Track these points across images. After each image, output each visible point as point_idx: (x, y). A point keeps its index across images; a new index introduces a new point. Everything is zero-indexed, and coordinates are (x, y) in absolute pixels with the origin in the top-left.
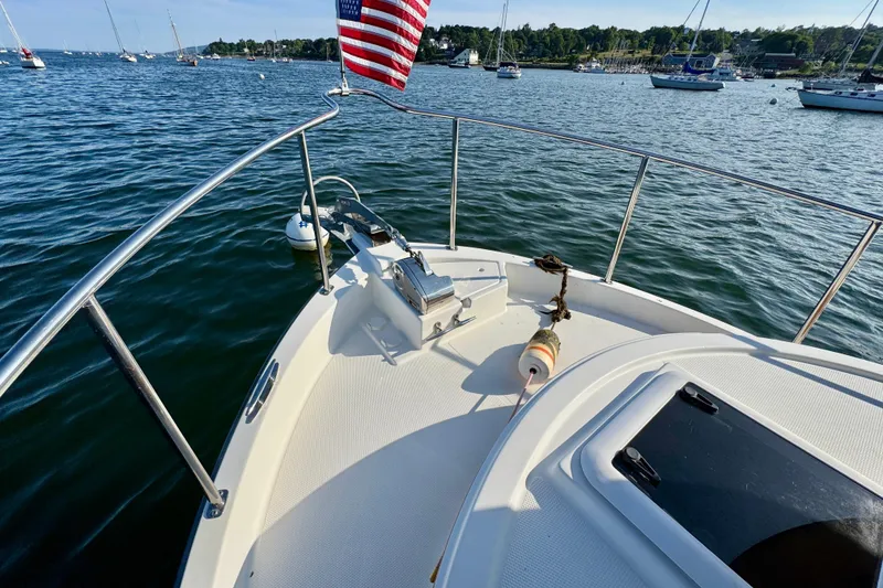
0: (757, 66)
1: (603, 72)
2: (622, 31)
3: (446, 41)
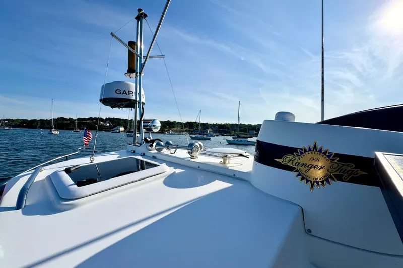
0: (219, 133)
3: (108, 123)
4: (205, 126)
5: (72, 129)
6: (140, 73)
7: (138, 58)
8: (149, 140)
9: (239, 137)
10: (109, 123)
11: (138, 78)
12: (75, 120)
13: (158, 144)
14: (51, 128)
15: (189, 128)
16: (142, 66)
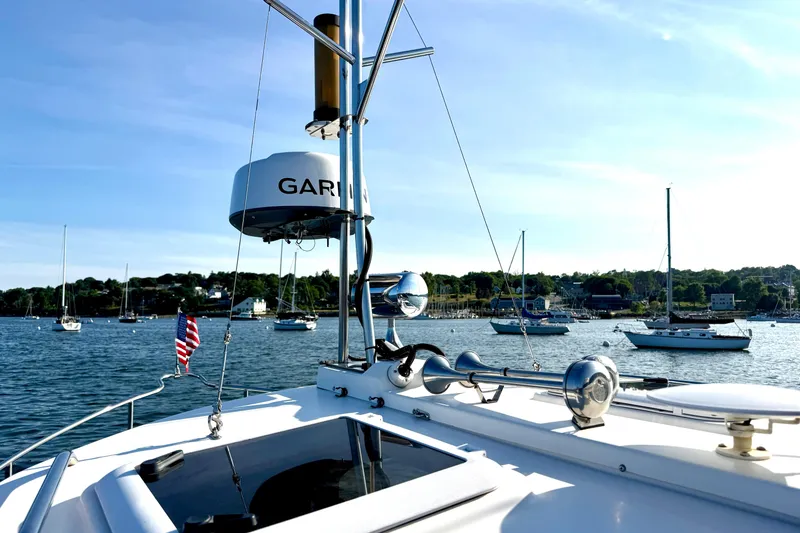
0: (590, 308)
1: (426, 318)
2: (438, 276)
3: (218, 289)
4: (536, 285)
5: (114, 314)
6: (356, 119)
7: (349, 67)
8: (393, 348)
9: (675, 319)
10: (222, 290)
11: (349, 137)
12: (124, 285)
13: (431, 366)
14: (59, 313)
15: (478, 297)
16: (362, 92)
